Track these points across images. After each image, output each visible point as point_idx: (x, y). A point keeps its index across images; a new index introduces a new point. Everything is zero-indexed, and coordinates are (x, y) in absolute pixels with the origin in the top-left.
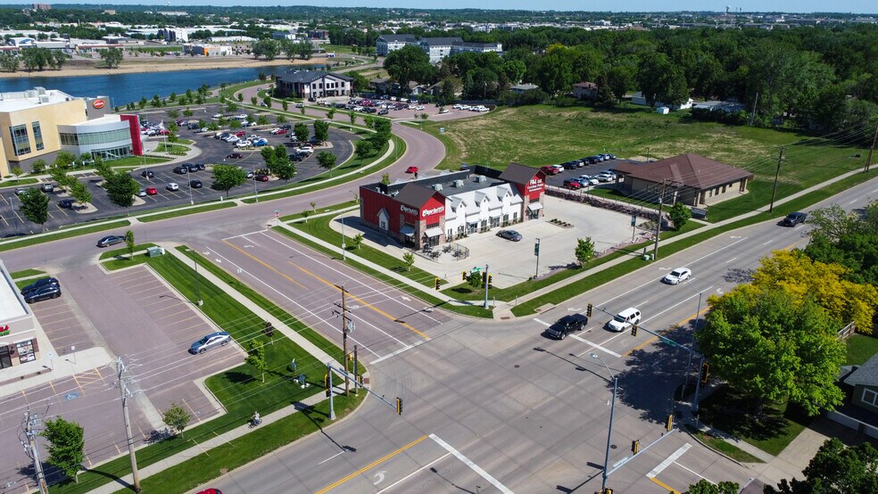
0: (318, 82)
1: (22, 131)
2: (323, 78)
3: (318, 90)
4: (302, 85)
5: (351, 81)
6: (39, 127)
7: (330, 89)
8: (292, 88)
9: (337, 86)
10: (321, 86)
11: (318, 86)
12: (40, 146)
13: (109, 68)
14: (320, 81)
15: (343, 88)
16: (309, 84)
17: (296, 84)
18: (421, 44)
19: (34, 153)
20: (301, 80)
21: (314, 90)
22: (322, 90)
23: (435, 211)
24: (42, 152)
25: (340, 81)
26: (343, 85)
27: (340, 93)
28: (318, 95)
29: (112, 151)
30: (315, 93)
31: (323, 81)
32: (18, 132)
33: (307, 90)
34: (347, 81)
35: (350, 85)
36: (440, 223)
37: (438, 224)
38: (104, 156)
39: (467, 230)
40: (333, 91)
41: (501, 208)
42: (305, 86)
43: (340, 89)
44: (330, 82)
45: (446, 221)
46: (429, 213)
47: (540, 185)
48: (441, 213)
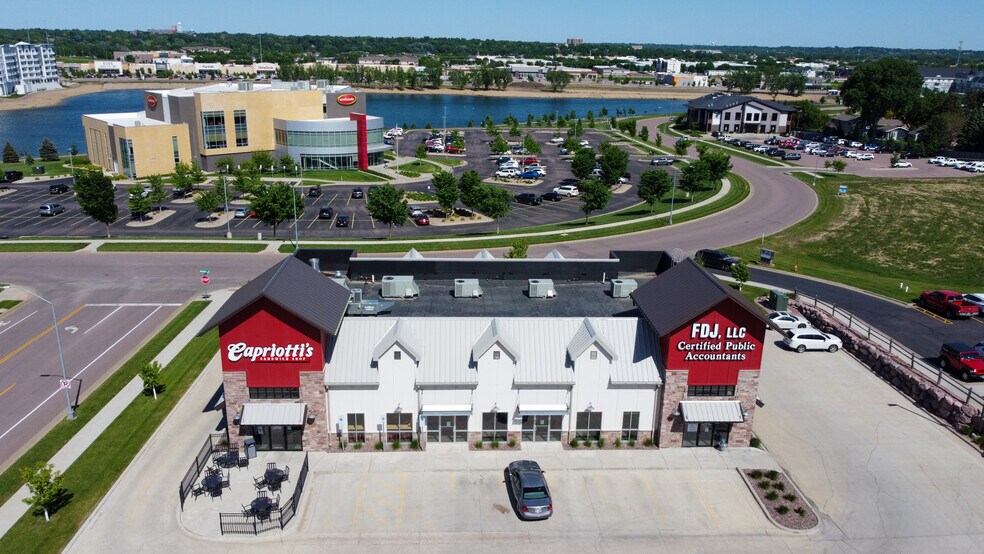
0: (733, 111)
2: (744, 105)
3: (732, 122)
4: (711, 112)
5: (789, 113)
6: (244, 118)
7: (752, 121)
8: (696, 116)
9: (764, 117)
10: (738, 116)
11: (733, 116)
12: (242, 141)
13: (554, 91)
14: (738, 109)
15: (774, 123)
16: (719, 112)
17: (703, 111)
18: (974, 80)
19: (232, 148)
20: (710, 106)
21: (727, 122)
22: (739, 122)
23: (277, 352)
24: (242, 149)
25: (770, 112)
26: (775, 117)
27: (768, 129)
28: (731, 128)
29: (327, 159)
30: (727, 126)
31: (743, 109)
32: (210, 120)
33: (716, 121)
34: (782, 112)
35: (789, 119)
36: (303, 391)
37: (293, 393)
38: (315, 163)
39: (424, 429)
40: (756, 125)
41: (570, 387)
42: (714, 115)
43: (768, 123)
44: (753, 111)
45: (332, 387)
46: (254, 353)
47: (741, 346)
48: (308, 360)
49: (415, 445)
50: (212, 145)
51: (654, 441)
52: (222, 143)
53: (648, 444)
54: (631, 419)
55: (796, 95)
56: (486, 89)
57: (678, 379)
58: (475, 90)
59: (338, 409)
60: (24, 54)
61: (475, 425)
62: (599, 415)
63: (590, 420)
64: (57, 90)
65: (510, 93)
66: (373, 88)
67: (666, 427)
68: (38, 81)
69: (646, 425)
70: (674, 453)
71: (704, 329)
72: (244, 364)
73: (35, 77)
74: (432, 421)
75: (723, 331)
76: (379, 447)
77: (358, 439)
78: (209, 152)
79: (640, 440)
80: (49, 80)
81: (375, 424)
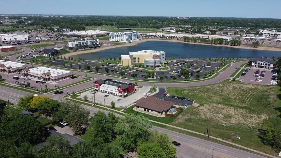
0: (258, 62)
1: (135, 58)
3: (257, 65)
5: (273, 64)
6: (139, 59)
7: (262, 65)
9: (266, 64)
10: (259, 64)
11: (257, 63)
12: (138, 62)
14: (259, 62)
15: (269, 66)
16: (254, 62)
17: (250, 61)
19: (137, 63)
21: (256, 65)
24: (139, 63)
25: (268, 64)
26: (269, 65)
28: (257, 66)
31: (260, 62)
32: (134, 58)
34: (271, 64)
35: (273, 66)
37: (98, 88)
38: (148, 66)
40: (263, 66)
41: (113, 91)
42: (253, 63)
43: (267, 66)
44: (263, 63)
45: (100, 88)
46: (96, 85)
48: (99, 86)
50: (134, 62)
51: (117, 96)
52: (135, 62)
56: (234, 45)
57: (119, 92)
64: (139, 41)
65: (241, 47)
73: (135, 38)
74: (105, 91)
75: (120, 89)
77: (101, 92)
78: (133, 63)
81: (102, 91)
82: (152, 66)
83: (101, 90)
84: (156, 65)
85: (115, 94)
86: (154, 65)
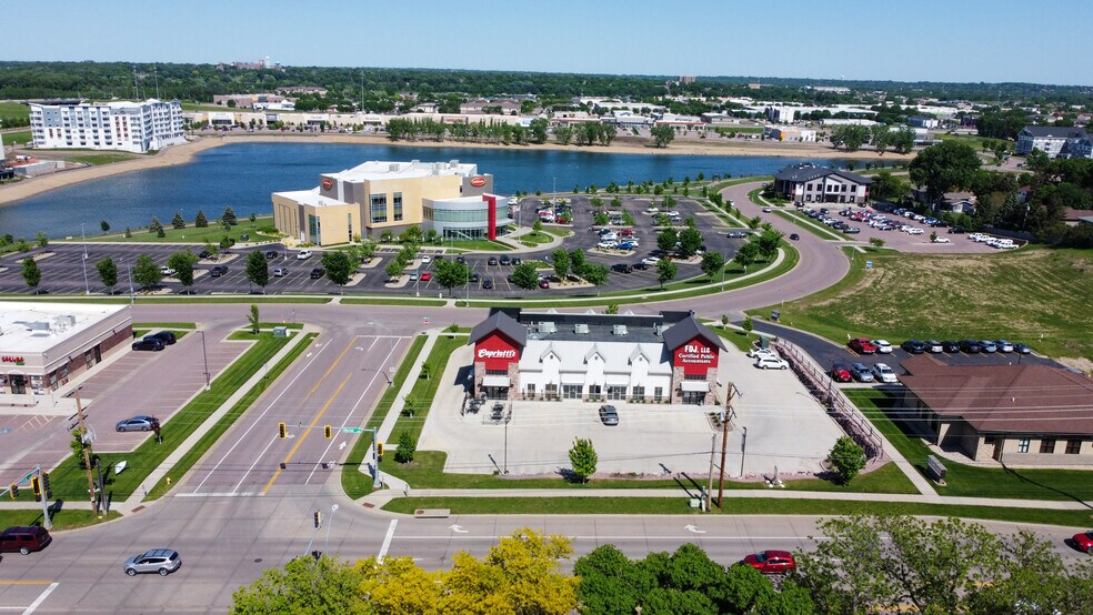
0: (815, 183)
1: (380, 201)
2: (825, 177)
3: (814, 193)
4: (794, 183)
5: (867, 185)
6: (400, 199)
7: (833, 192)
8: (782, 186)
9: (844, 189)
10: (819, 187)
11: (815, 187)
12: (398, 217)
13: (657, 147)
14: (820, 181)
15: (853, 194)
16: (803, 183)
17: (788, 182)
18: (1081, 142)
19: (391, 222)
20: (795, 177)
21: (809, 192)
22: (820, 193)
23: (500, 354)
24: (398, 223)
25: (849, 184)
26: (854, 189)
27: (847, 199)
28: (813, 198)
29: (464, 232)
30: (809, 196)
31: (824, 181)
32: (376, 201)
33: (799, 191)
34: (860, 184)
35: (867, 190)
36: (510, 372)
37: (504, 372)
38: (455, 235)
39: (562, 392)
40: (836, 196)
41: (629, 374)
42: (798, 186)
43: (848, 194)
44: (833, 183)
45: (522, 371)
46: (490, 354)
47: (708, 357)
48: (512, 359)
49: (558, 399)
50: (377, 220)
51: (669, 401)
52: (384, 219)
53: (666, 402)
54: (659, 391)
55: (904, 153)
56: (590, 144)
57: (679, 371)
58: (579, 145)
59: (524, 381)
60: (157, 111)
61: (586, 391)
62: (643, 388)
63: (639, 390)
64: (183, 144)
65: (614, 149)
66: (479, 142)
67: (675, 394)
68: (167, 136)
69: (665, 394)
70: (679, 407)
71: (690, 348)
72: (485, 359)
73: (165, 133)
74: (566, 388)
75: (699, 349)
76: (542, 399)
77: (532, 396)
78: (374, 225)
79: (663, 401)
80: (176, 135)
81: (540, 389)
82: (476, 233)
83: (532, 387)
84: (499, 223)
85: (649, 393)
86: (486, 224)
